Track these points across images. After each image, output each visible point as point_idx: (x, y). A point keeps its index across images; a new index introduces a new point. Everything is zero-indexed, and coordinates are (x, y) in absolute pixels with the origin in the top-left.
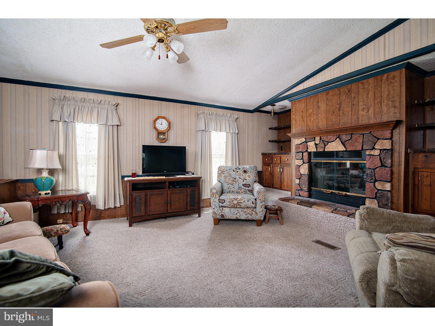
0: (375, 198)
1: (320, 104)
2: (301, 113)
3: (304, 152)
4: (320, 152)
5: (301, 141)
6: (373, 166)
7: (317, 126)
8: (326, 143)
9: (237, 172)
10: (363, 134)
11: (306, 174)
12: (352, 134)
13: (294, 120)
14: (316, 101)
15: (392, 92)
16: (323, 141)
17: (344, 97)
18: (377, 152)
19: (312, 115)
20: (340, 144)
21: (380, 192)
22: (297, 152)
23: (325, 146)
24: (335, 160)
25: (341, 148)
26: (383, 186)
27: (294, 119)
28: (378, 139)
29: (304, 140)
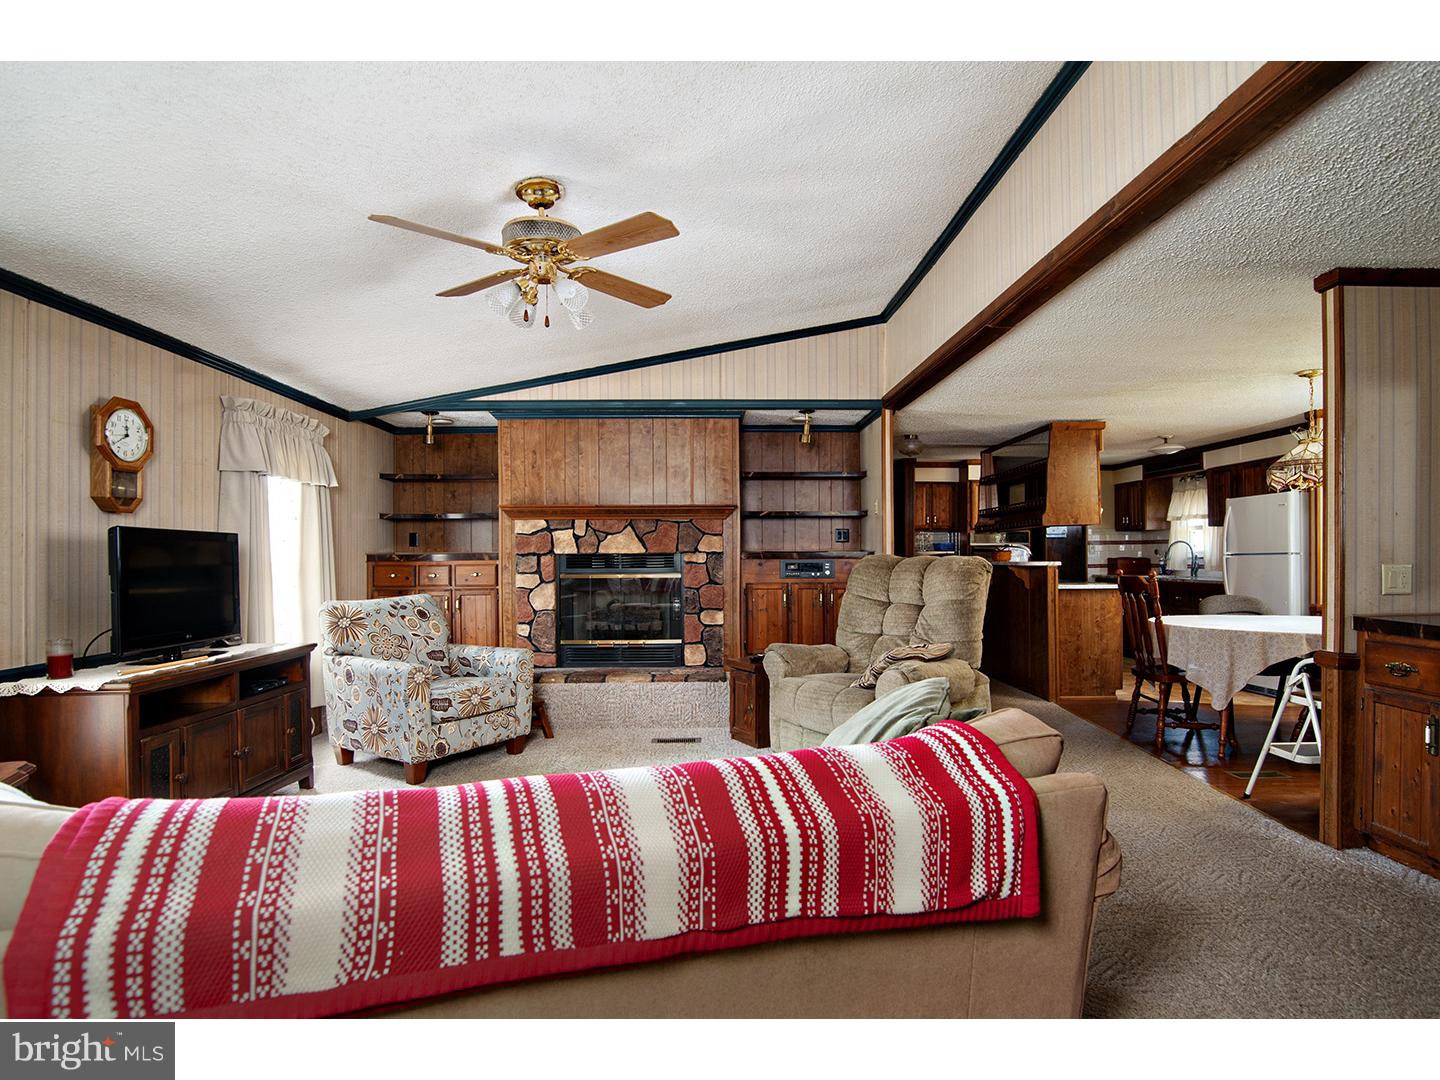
0: (701, 642)
1: (582, 444)
2: (531, 455)
3: (544, 554)
4: (586, 555)
5: (534, 527)
6: (696, 582)
7: (577, 493)
8: (601, 535)
9: (403, 617)
10: (678, 523)
11: (551, 608)
12: (657, 520)
13: (506, 470)
14: (573, 433)
15: (721, 454)
16: (595, 530)
17: (636, 441)
18: (701, 558)
19: (563, 466)
20: (633, 539)
21: (708, 629)
22: (523, 555)
23: (600, 542)
24: (620, 573)
25: (637, 548)
26: (713, 619)
27: (506, 465)
28: (704, 534)
29: (542, 524)
